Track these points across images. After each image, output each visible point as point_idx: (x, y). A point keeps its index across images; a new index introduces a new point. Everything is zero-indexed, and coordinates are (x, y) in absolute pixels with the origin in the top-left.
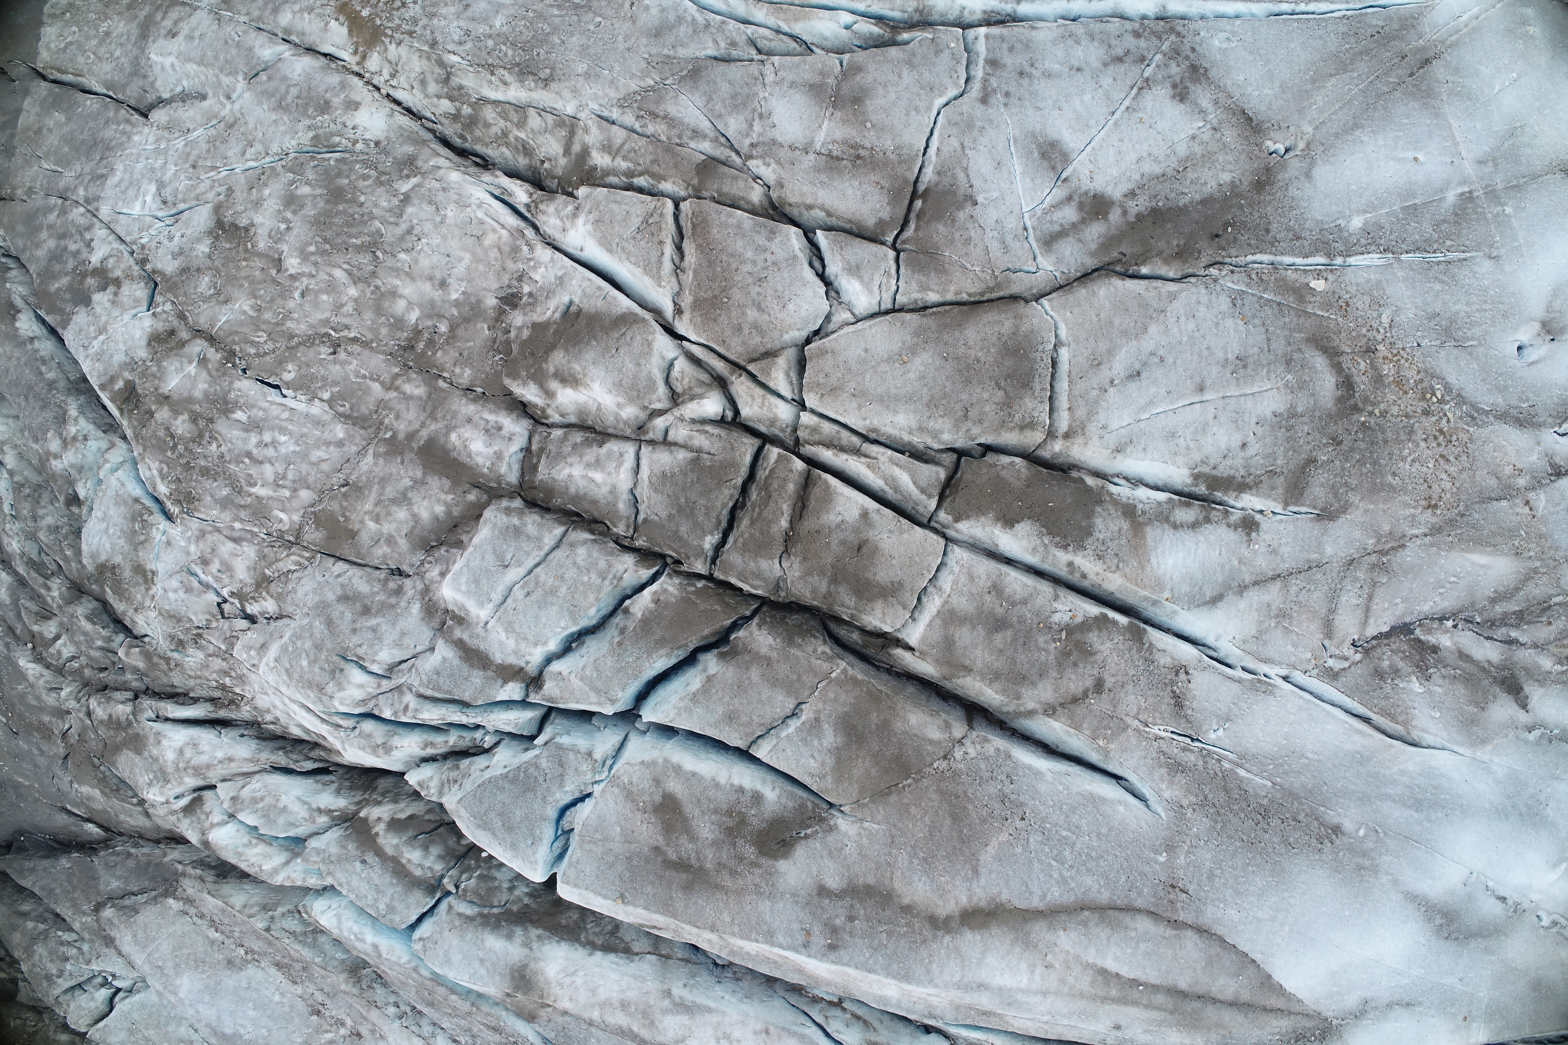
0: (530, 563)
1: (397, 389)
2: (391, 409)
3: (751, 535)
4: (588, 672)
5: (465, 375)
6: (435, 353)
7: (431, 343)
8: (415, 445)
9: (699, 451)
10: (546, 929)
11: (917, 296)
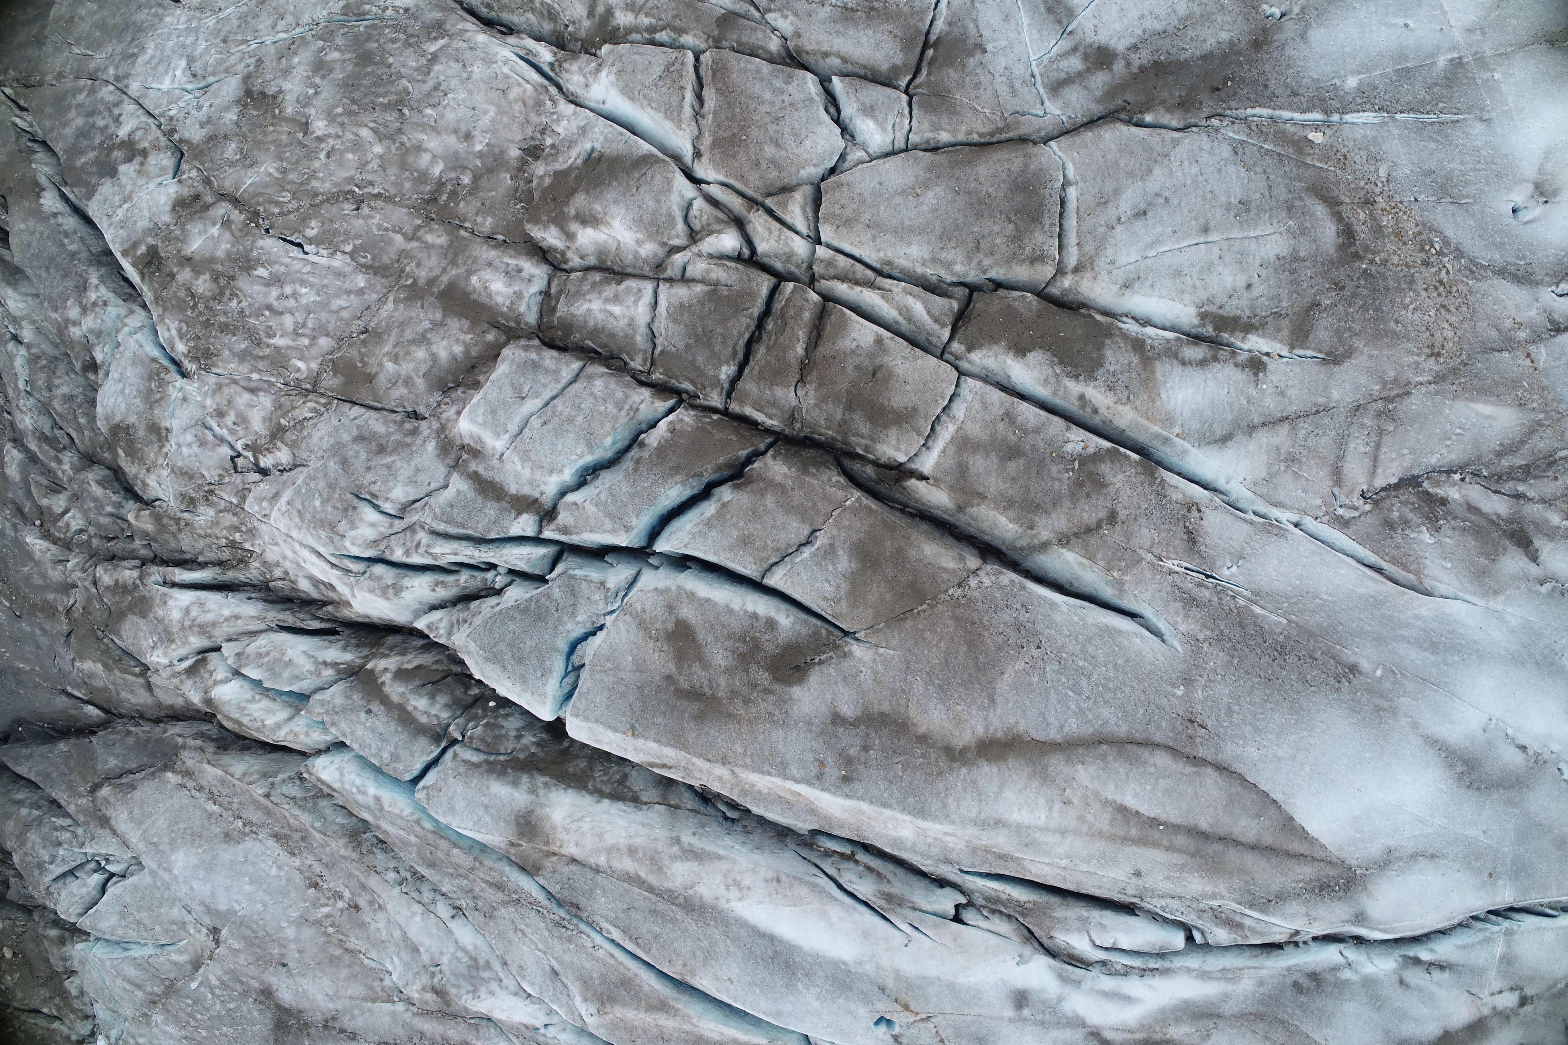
0: (547, 394)
1: (419, 239)
2: (412, 258)
3: (768, 363)
4: (603, 497)
5: (487, 224)
6: (457, 205)
7: (454, 194)
8: (435, 290)
9: (717, 284)
10: (552, 776)
11: (928, 135)
